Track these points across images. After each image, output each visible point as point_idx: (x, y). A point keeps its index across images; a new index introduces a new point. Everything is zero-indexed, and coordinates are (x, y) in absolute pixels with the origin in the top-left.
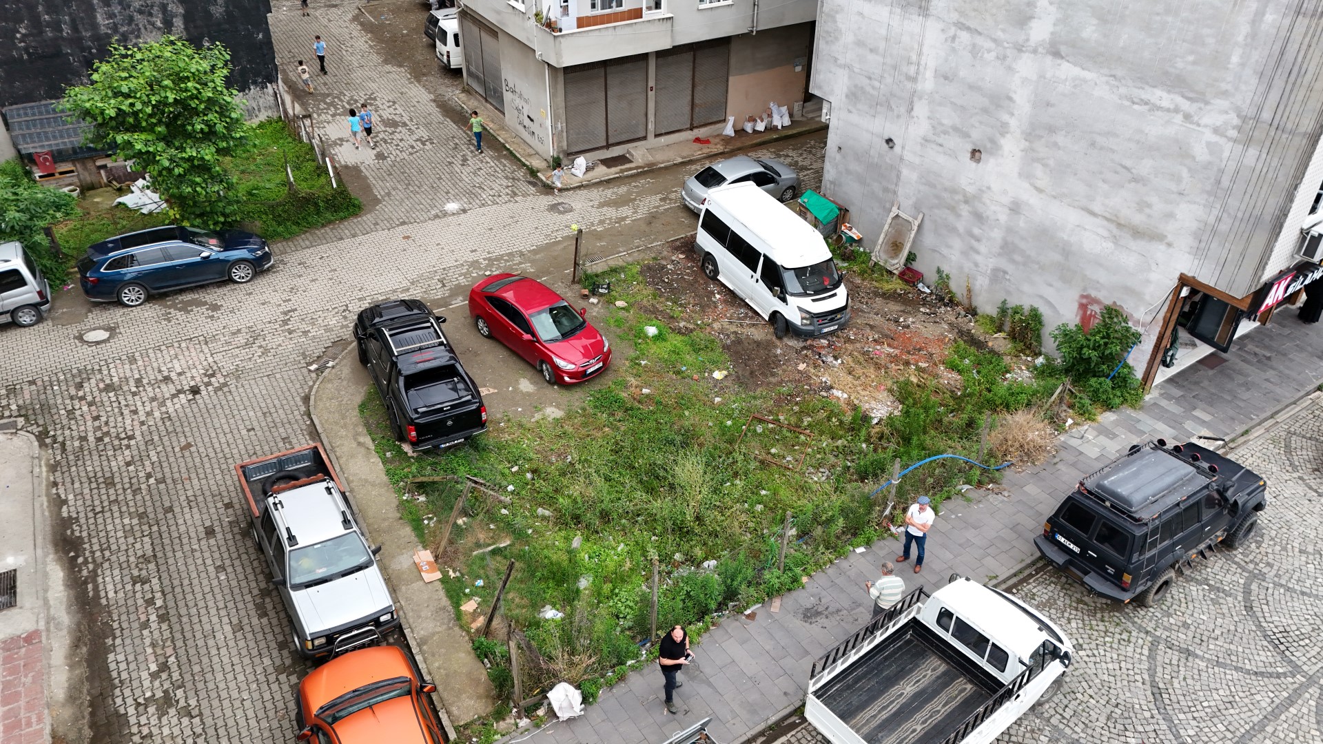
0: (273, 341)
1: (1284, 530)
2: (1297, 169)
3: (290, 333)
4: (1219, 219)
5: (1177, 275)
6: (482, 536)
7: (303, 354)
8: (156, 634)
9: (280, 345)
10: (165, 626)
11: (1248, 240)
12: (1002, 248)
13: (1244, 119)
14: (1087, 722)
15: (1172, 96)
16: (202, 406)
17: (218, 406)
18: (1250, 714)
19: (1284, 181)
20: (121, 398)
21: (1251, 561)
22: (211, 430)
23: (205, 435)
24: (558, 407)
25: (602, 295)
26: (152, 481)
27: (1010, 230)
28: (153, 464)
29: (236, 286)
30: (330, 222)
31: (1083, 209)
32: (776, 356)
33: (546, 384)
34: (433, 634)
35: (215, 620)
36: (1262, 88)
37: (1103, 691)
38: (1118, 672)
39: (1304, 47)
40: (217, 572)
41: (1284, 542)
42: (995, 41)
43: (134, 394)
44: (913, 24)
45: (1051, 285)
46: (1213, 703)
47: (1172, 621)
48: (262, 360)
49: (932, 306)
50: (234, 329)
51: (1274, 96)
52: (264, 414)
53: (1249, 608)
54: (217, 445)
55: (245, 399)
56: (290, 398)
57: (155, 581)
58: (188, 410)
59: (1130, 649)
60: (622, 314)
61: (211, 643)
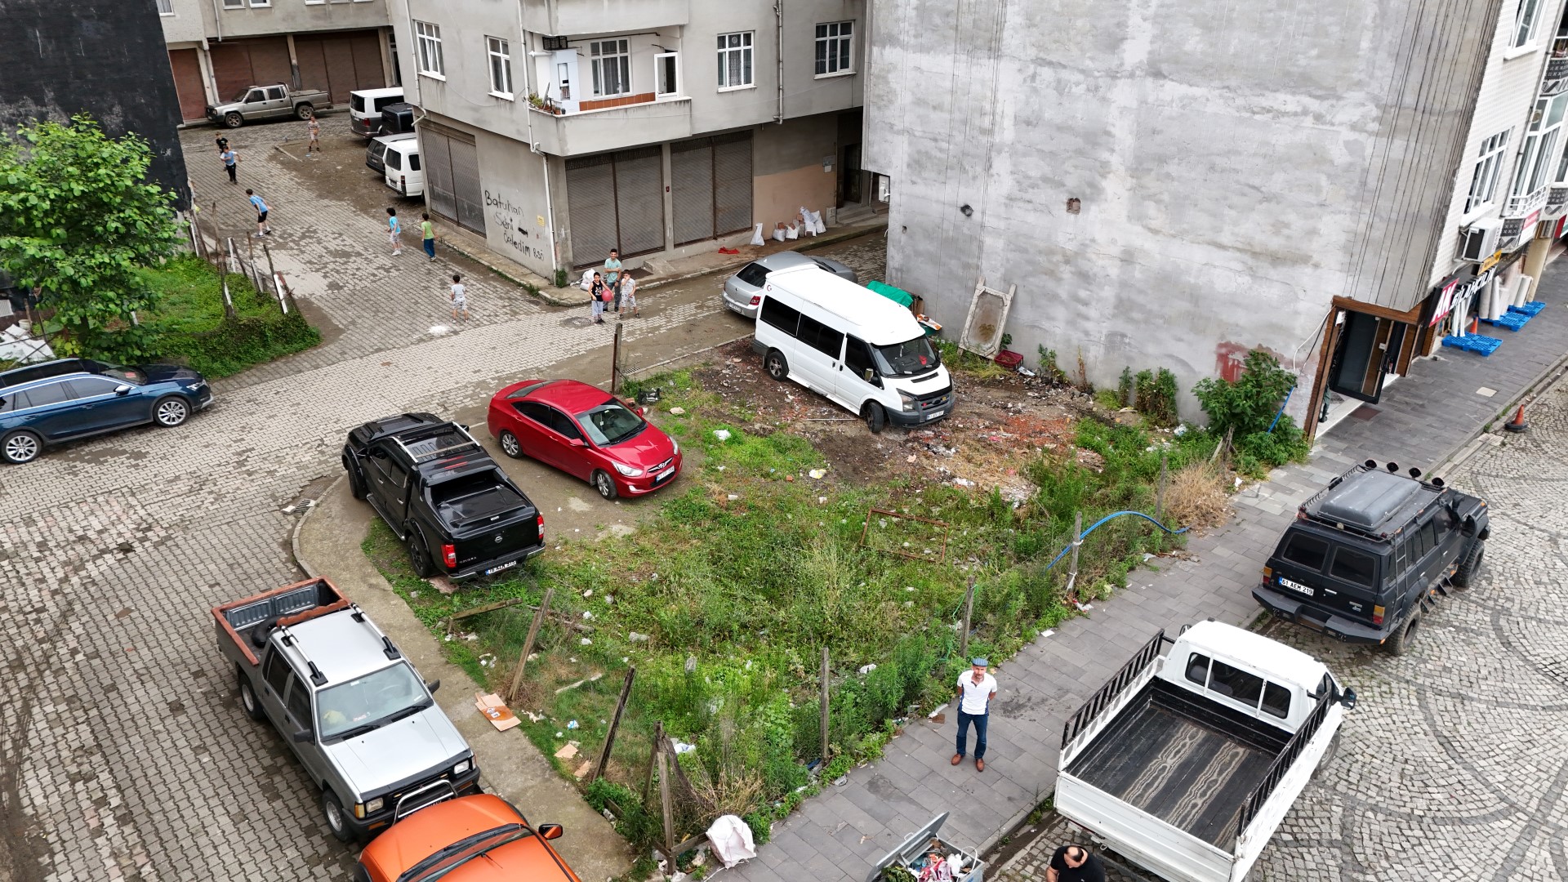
0: (228, 485)
1: (1510, 564)
2: (1453, 153)
3: (250, 475)
4: (1370, 226)
5: (1330, 299)
6: (563, 672)
7: (273, 496)
8: (117, 841)
9: (238, 488)
10: (128, 829)
11: (1408, 243)
12: (1116, 307)
13: (1384, 108)
14: (1379, 784)
15: (1298, 97)
16: (139, 564)
17: (162, 563)
18: (1556, 750)
19: (1439, 169)
20: (19, 566)
21: (1489, 598)
22: (157, 591)
23: (148, 597)
24: (625, 523)
25: (651, 404)
26: (80, 657)
27: (1124, 284)
28: (78, 637)
29: (165, 430)
30: (281, 355)
31: (1209, 244)
32: (878, 451)
33: (604, 501)
34: (525, 790)
35: (204, 812)
36: (1400, 71)
37: (1384, 748)
38: (1392, 726)
39: (1441, 18)
40: (196, 754)
41: (1515, 576)
42: (1083, 71)
43: (38, 560)
44: (984, 68)
45: (1180, 340)
46: (1510, 745)
47: (1429, 666)
48: (217, 506)
49: (1039, 390)
50: (171, 476)
51: (1415, 77)
52: (231, 566)
53: (1507, 644)
54: (168, 607)
55: (200, 551)
56: (263, 545)
57: (104, 777)
58: (119, 571)
59: (1396, 700)
60: (680, 422)
61: (203, 840)
